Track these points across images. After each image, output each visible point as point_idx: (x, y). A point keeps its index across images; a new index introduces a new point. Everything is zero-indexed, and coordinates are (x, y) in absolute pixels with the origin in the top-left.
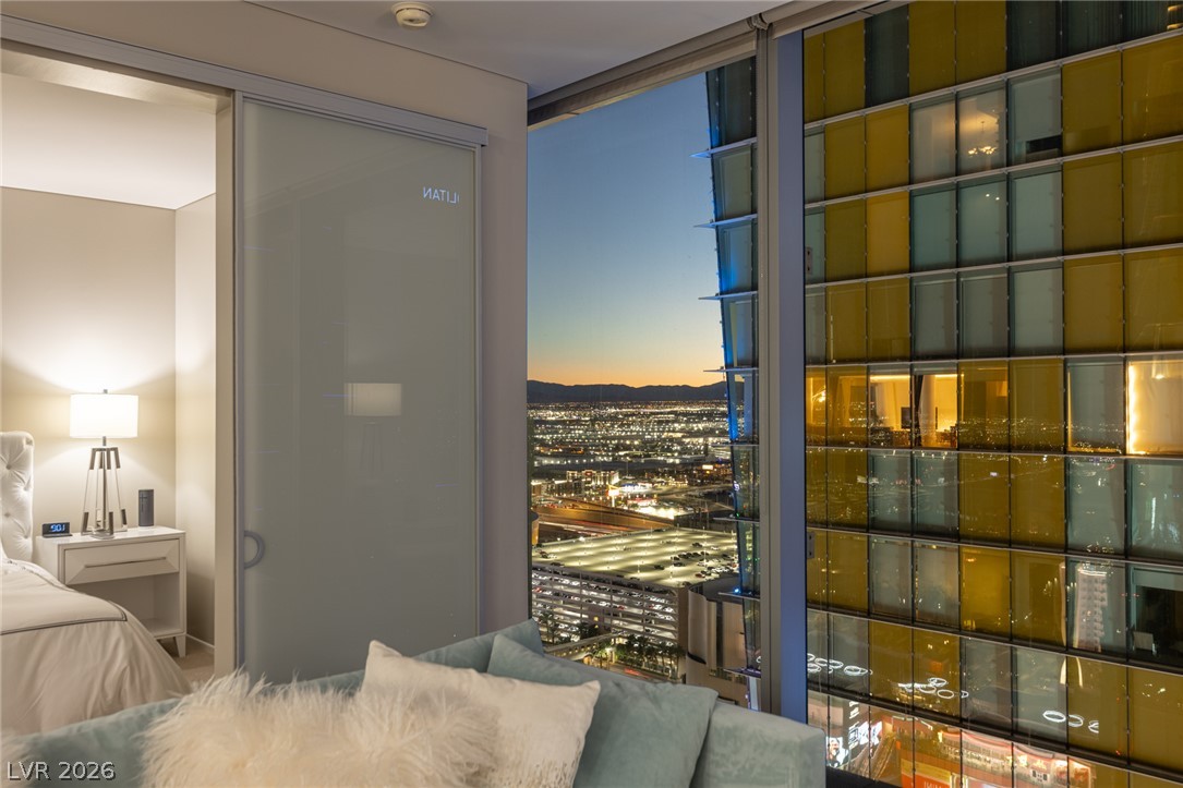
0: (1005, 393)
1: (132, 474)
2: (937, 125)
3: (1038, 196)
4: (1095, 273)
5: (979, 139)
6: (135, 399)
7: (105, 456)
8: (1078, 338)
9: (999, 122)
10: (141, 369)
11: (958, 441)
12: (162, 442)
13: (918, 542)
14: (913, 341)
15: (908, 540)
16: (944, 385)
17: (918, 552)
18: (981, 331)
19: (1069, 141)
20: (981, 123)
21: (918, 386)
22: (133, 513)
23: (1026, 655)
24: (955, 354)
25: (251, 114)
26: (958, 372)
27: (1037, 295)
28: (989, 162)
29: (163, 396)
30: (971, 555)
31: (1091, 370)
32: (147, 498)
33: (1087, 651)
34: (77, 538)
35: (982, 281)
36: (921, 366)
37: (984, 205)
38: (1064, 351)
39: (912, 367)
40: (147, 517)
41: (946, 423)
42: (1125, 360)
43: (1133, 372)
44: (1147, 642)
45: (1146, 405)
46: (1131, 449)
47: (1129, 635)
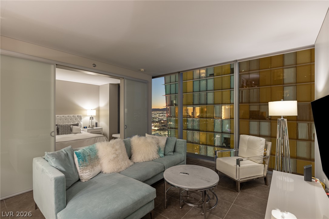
0: (206, 110)
1: (95, 121)
2: (197, 72)
3: (211, 82)
4: (218, 93)
5: (203, 73)
6: (95, 111)
7: (92, 118)
8: (216, 102)
9: (205, 71)
10: (95, 107)
11: (200, 117)
12: (98, 116)
13: (194, 132)
14: (193, 102)
15: (192, 131)
16: (198, 109)
17: (194, 133)
18: (203, 101)
19: (215, 74)
20: (203, 71)
21: (194, 109)
22: (95, 126)
23: (208, 147)
24: (199, 104)
25: (126, 80)
26: (200, 107)
27: (210, 96)
28: (204, 77)
29: (98, 110)
30: (201, 133)
31: (217, 107)
32: (96, 123)
33: (217, 146)
34: (88, 129)
35: (203, 94)
36: (194, 106)
37: (203, 83)
38: (214, 104)
40: (96, 126)
41: (198, 114)
42: (222, 106)
43: (223, 107)
44: (224, 145)
45: (225, 112)
46: (223, 118)
47: (222, 144)
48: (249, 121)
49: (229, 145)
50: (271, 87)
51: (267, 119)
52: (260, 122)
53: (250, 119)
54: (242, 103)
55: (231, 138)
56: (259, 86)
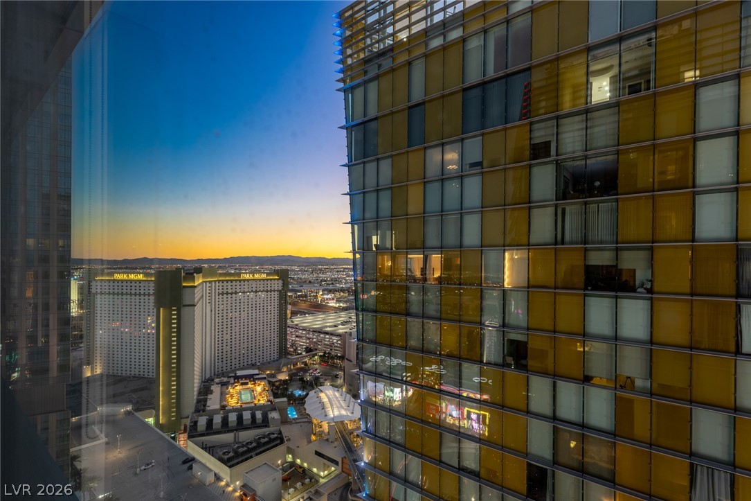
0: (459, 263)
2: (434, 156)
3: (473, 187)
4: (494, 215)
5: (451, 162)
8: (487, 242)
9: (459, 155)
11: (442, 281)
13: (425, 321)
14: (424, 242)
15: (421, 320)
16: (436, 259)
17: (425, 325)
18: (451, 239)
19: (485, 164)
20: (452, 156)
21: (426, 260)
23: (465, 365)
24: (441, 248)
26: (441, 254)
28: (454, 171)
30: (446, 325)
31: (491, 255)
33: (488, 364)
35: (451, 218)
36: (427, 252)
37: (453, 188)
38: (482, 247)
39: (424, 252)
41: (437, 275)
42: (504, 250)
43: (507, 255)
44: (510, 360)
45: (512, 268)
46: (506, 286)
47: (504, 357)
48: (585, 295)
49: (523, 362)
50: (653, 197)
51: (639, 290)
52: (617, 297)
53: (586, 289)
54: (563, 243)
55: (529, 342)
56: (617, 195)
